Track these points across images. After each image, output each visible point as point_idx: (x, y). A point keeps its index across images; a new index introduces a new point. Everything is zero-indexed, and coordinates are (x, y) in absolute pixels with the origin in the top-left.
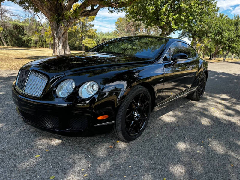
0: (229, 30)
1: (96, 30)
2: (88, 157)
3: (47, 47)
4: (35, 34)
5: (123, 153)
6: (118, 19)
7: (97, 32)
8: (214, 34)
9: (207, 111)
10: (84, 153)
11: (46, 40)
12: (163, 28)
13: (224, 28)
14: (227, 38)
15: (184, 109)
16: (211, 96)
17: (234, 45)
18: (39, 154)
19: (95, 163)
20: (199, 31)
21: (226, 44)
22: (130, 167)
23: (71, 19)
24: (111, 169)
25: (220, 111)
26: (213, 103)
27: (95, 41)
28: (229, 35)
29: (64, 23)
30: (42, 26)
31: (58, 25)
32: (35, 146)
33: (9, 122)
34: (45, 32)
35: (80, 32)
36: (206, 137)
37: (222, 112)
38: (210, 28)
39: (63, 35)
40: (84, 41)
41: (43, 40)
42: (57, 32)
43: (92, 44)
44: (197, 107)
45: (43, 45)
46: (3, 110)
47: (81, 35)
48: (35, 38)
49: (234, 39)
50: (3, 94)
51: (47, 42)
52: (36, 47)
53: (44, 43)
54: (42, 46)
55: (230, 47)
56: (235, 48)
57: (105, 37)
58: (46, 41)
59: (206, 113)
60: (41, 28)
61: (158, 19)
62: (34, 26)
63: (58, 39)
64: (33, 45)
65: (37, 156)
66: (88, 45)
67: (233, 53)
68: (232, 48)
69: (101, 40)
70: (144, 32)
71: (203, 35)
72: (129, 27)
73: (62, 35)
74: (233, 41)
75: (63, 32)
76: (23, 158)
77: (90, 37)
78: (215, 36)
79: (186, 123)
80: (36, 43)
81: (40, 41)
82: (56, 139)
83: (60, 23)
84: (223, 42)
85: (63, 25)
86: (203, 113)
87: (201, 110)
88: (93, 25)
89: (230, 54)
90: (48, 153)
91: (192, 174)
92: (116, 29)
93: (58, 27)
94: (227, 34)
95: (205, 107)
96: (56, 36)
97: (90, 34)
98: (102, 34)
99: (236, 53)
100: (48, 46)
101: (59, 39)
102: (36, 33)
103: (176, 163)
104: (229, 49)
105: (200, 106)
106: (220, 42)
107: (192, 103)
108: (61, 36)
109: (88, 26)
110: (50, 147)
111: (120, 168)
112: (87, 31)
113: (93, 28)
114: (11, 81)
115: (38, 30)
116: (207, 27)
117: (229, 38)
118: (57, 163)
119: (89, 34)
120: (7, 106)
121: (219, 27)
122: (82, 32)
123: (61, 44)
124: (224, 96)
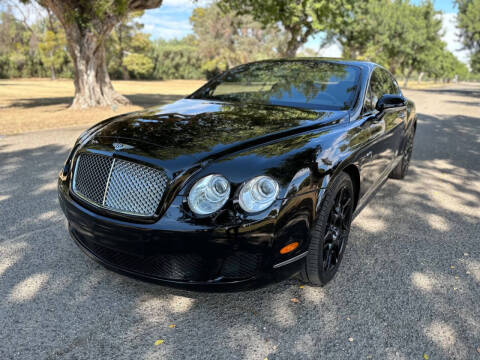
0: (415, 28)
1: (149, 35)
2: (263, 331)
3: (46, 76)
4: (16, 49)
5: (323, 311)
6: (195, 11)
7: (152, 39)
8: (389, 37)
9: (429, 200)
10: (248, 321)
11: (44, 60)
12: (294, 30)
13: (407, 24)
14: (410, 44)
15: (388, 200)
16: (420, 167)
17: (421, 56)
18: (161, 338)
19: (280, 340)
20: (360, 32)
21: (408, 54)
22: (351, 339)
23: (109, 17)
24: (320, 351)
25: (450, 198)
26: (430, 182)
27: (151, 58)
28: (414, 37)
29: (94, 25)
30: (30, 29)
31: (82, 31)
32: (142, 319)
33: (55, 267)
34: (40, 44)
35: (115, 41)
36: (453, 256)
37: (454, 199)
38: (379, 24)
39: (95, 53)
40: (125, 59)
41: (35, 61)
42: (81, 46)
43: (143, 64)
44: (406, 193)
45: (36, 72)
46: (27, 240)
47: (118, 47)
48: (16, 57)
49: (423, 44)
50: (9, 200)
51: (46, 65)
52: (20, 77)
53: (39, 67)
54: (34, 74)
55: (414, 60)
56: (424, 62)
57: (169, 48)
58: (41, 64)
59: (429, 204)
60: (26, 34)
61: (282, 10)
62: (13, 32)
63: (84, 62)
64: (12, 72)
65: (158, 343)
66: (135, 67)
67: (419, 70)
68: (419, 62)
69: (161, 54)
70: (250, 35)
71: (367, 39)
72: (219, 26)
73: (92, 52)
74: (421, 49)
75: (93, 45)
76: (130, 351)
77: (138, 50)
78: (391, 40)
79: (403, 229)
80: (20, 68)
81: (30, 63)
82: (176, 298)
83: (85, 28)
84: (403, 52)
85: (93, 30)
86: (425, 205)
87: (418, 199)
88: (142, 25)
89: (415, 73)
90: (177, 331)
91: (467, 339)
92: (192, 32)
93: (83, 36)
94: (410, 36)
95: (422, 192)
96: (79, 55)
97: (137, 44)
98: (162, 43)
99: (425, 71)
100: (48, 73)
101: (87, 62)
102: (19, 46)
103: (430, 320)
104: (412, 64)
105: (411, 190)
106: (398, 52)
107: (393, 185)
108: (91, 56)
109: (131, 28)
110: (173, 317)
111: (334, 346)
112: (130, 38)
113: (143, 31)
114: (7, 164)
115: (21, 40)
116: (373, 23)
117: (414, 44)
118: (207, 352)
119: (135, 43)
120: (30, 228)
121: (397, 23)
122: (120, 39)
123: (92, 73)
124: (442, 164)
